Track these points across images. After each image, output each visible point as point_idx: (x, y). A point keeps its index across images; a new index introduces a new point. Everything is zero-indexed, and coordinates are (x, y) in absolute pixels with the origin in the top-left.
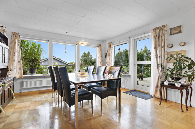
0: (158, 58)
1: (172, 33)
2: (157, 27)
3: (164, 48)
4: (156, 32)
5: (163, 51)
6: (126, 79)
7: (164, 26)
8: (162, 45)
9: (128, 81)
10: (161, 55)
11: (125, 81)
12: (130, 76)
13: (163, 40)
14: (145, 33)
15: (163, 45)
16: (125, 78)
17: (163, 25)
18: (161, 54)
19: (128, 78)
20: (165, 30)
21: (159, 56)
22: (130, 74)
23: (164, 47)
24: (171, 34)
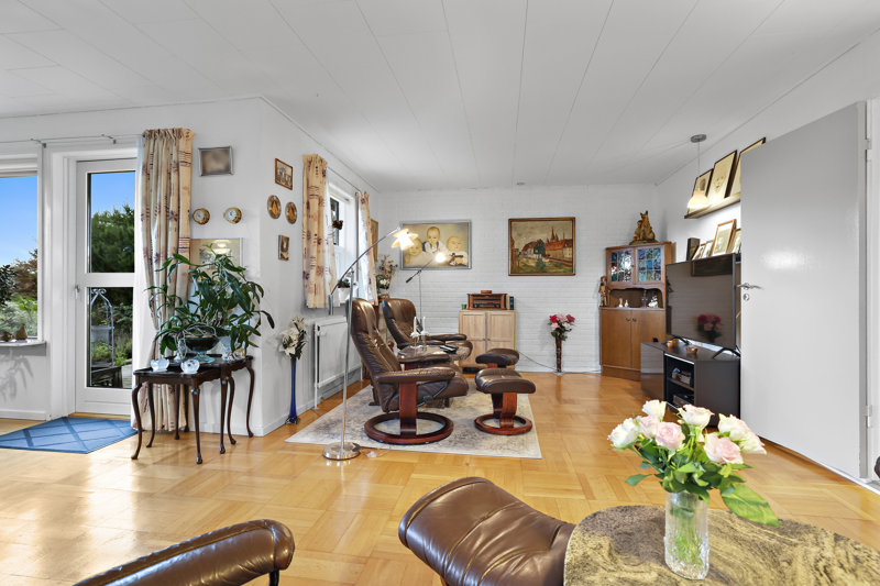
0: (154, 260)
1: (209, 169)
2: (155, 127)
3: (175, 222)
4: (151, 151)
5: (172, 234)
6: (22, 366)
7: (178, 133)
8: (167, 208)
9: (32, 374)
10: (162, 249)
11: (18, 377)
12: (42, 349)
13: (174, 191)
14: (115, 142)
15: (173, 207)
16: (18, 362)
17: (177, 127)
18: (163, 243)
19: (33, 360)
20: (182, 148)
21: (158, 255)
22: (47, 339)
23: (177, 218)
24: (205, 173)
